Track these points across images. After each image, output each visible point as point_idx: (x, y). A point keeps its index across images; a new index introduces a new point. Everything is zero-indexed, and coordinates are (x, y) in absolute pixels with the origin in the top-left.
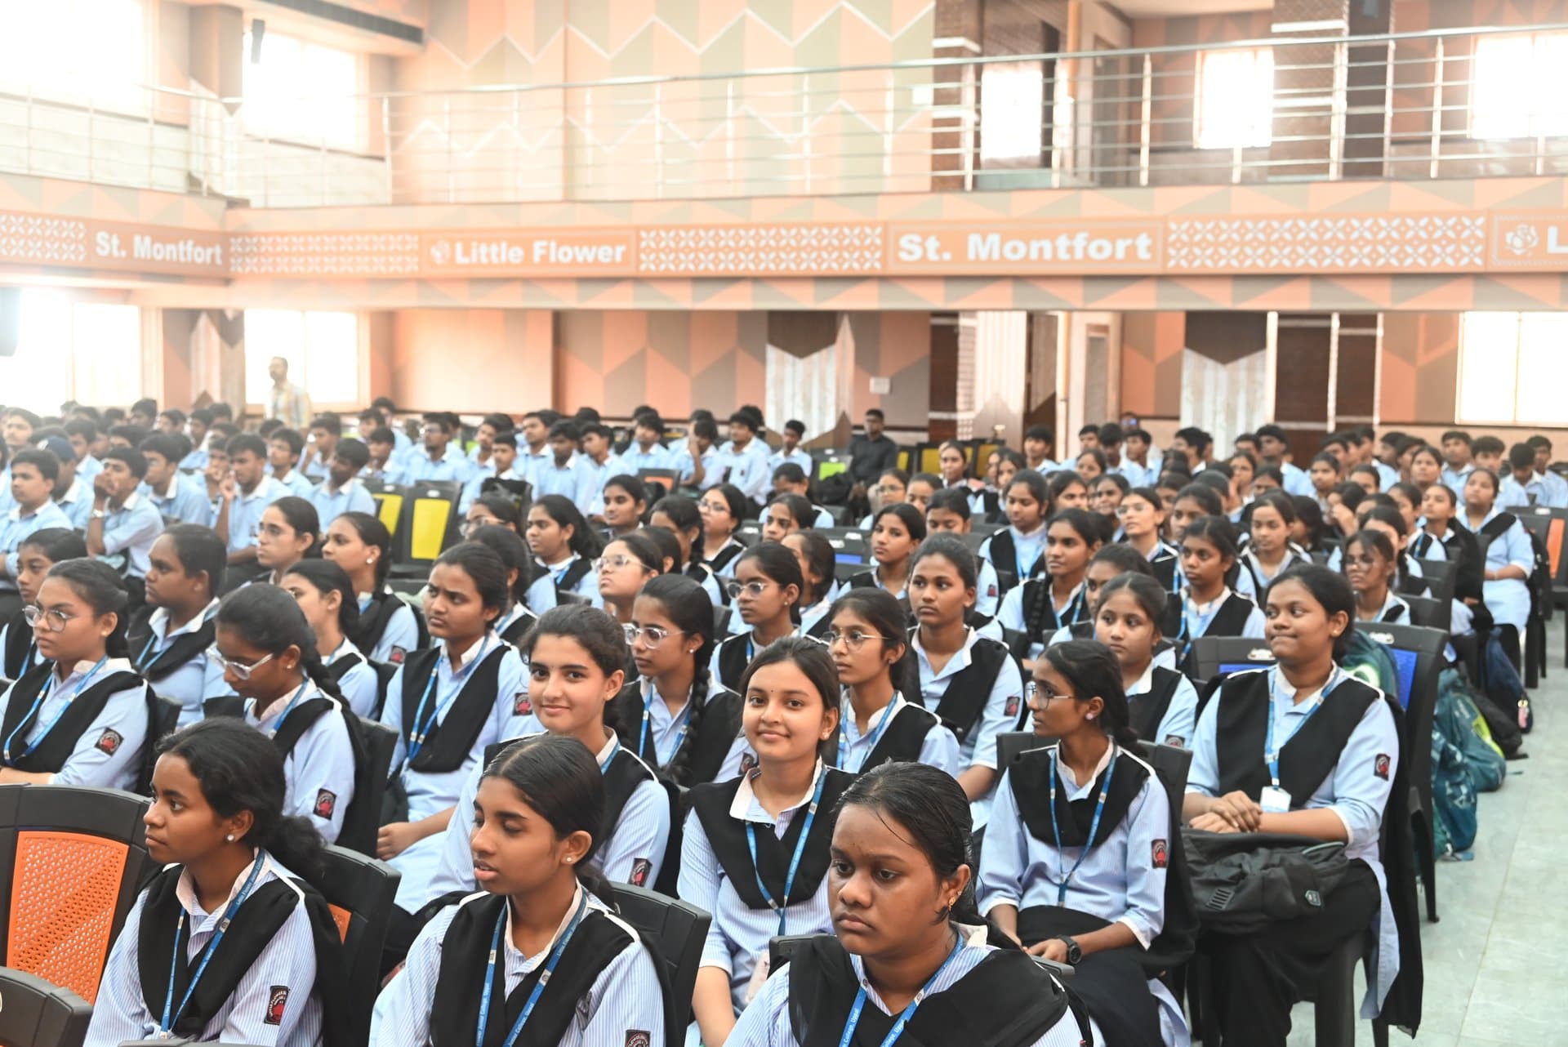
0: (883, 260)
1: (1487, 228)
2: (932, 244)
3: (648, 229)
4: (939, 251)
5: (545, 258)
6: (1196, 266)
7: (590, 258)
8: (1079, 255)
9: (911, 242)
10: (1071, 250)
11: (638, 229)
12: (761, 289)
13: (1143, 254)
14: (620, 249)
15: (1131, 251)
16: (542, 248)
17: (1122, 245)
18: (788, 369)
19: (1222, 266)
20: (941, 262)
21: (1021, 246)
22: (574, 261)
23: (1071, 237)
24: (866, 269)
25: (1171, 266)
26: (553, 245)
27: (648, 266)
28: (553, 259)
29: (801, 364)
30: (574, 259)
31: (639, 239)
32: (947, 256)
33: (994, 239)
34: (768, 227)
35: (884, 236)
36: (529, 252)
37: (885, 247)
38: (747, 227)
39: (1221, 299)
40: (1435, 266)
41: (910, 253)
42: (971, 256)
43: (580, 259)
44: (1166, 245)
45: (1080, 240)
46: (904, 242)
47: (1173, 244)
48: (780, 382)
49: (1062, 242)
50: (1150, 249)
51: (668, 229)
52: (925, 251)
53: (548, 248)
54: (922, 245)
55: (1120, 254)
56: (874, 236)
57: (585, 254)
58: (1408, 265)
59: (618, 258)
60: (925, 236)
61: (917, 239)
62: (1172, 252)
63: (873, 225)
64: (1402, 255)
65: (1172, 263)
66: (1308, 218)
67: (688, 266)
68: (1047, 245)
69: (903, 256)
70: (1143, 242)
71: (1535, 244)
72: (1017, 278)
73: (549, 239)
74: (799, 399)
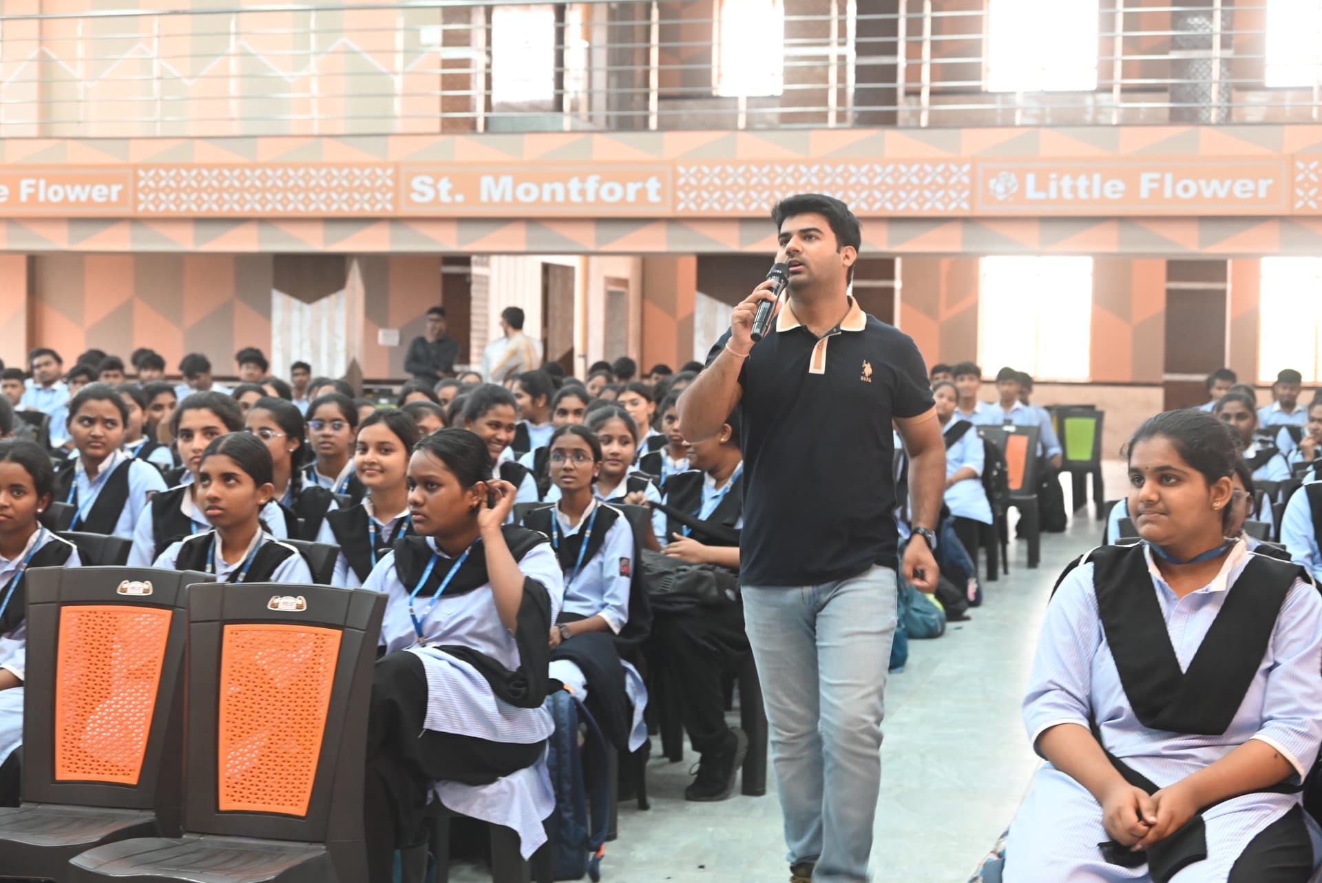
0: (395, 201)
1: (972, 174)
2: (444, 185)
3: (147, 168)
4: (452, 193)
5: (33, 197)
6: (704, 210)
7: (83, 198)
8: (591, 197)
9: (423, 183)
10: (582, 192)
11: (136, 167)
12: (268, 231)
13: (653, 197)
14: (116, 189)
15: (642, 194)
16: (30, 186)
17: (632, 188)
18: (295, 315)
19: (728, 210)
20: (453, 203)
21: (534, 188)
22: (65, 201)
23: (583, 180)
24: (377, 210)
25: (680, 209)
26: (42, 183)
27: (146, 206)
28: (42, 198)
29: (308, 309)
30: (66, 197)
31: (137, 178)
32: (460, 198)
33: (507, 181)
34: (274, 167)
35: (396, 177)
36: (15, 191)
37: (396, 189)
38: (253, 167)
39: (729, 242)
40: (926, 210)
41: (422, 194)
42: (484, 198)
43: (72, 198)
44: (675, 188)
45: (592, 183)
46: (416, 183)
47: (682, 188)
48: (287, 328)
49: (574, 184)
50: (659, 192)
51: (168, 168)
52: (437, 192)
53: (36, 187)
54: (434, 186)
55: (631, 197)
56: (385, 177)
57: (77, 193)
58: (901, 210)
59: (114, 198)
60: (437, 178)
61: (429, 180)
62: (681, 195)
63: (384, 166)
64: (896, 200)
65: (681, 207)
66: (809, 163)
67: (190, 206)
68: (559, 187)
69: (416, 197)
70: (653, 185)
71: (1015, 190)
72: (530, 221)
73: (37, 177)
74: (307, 345)
